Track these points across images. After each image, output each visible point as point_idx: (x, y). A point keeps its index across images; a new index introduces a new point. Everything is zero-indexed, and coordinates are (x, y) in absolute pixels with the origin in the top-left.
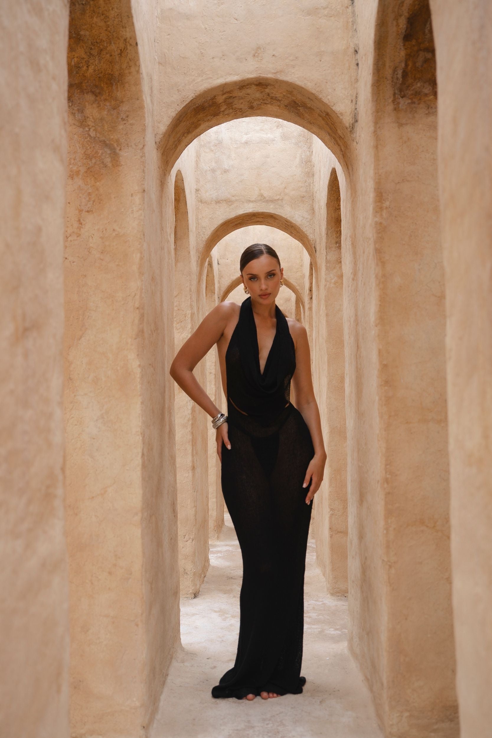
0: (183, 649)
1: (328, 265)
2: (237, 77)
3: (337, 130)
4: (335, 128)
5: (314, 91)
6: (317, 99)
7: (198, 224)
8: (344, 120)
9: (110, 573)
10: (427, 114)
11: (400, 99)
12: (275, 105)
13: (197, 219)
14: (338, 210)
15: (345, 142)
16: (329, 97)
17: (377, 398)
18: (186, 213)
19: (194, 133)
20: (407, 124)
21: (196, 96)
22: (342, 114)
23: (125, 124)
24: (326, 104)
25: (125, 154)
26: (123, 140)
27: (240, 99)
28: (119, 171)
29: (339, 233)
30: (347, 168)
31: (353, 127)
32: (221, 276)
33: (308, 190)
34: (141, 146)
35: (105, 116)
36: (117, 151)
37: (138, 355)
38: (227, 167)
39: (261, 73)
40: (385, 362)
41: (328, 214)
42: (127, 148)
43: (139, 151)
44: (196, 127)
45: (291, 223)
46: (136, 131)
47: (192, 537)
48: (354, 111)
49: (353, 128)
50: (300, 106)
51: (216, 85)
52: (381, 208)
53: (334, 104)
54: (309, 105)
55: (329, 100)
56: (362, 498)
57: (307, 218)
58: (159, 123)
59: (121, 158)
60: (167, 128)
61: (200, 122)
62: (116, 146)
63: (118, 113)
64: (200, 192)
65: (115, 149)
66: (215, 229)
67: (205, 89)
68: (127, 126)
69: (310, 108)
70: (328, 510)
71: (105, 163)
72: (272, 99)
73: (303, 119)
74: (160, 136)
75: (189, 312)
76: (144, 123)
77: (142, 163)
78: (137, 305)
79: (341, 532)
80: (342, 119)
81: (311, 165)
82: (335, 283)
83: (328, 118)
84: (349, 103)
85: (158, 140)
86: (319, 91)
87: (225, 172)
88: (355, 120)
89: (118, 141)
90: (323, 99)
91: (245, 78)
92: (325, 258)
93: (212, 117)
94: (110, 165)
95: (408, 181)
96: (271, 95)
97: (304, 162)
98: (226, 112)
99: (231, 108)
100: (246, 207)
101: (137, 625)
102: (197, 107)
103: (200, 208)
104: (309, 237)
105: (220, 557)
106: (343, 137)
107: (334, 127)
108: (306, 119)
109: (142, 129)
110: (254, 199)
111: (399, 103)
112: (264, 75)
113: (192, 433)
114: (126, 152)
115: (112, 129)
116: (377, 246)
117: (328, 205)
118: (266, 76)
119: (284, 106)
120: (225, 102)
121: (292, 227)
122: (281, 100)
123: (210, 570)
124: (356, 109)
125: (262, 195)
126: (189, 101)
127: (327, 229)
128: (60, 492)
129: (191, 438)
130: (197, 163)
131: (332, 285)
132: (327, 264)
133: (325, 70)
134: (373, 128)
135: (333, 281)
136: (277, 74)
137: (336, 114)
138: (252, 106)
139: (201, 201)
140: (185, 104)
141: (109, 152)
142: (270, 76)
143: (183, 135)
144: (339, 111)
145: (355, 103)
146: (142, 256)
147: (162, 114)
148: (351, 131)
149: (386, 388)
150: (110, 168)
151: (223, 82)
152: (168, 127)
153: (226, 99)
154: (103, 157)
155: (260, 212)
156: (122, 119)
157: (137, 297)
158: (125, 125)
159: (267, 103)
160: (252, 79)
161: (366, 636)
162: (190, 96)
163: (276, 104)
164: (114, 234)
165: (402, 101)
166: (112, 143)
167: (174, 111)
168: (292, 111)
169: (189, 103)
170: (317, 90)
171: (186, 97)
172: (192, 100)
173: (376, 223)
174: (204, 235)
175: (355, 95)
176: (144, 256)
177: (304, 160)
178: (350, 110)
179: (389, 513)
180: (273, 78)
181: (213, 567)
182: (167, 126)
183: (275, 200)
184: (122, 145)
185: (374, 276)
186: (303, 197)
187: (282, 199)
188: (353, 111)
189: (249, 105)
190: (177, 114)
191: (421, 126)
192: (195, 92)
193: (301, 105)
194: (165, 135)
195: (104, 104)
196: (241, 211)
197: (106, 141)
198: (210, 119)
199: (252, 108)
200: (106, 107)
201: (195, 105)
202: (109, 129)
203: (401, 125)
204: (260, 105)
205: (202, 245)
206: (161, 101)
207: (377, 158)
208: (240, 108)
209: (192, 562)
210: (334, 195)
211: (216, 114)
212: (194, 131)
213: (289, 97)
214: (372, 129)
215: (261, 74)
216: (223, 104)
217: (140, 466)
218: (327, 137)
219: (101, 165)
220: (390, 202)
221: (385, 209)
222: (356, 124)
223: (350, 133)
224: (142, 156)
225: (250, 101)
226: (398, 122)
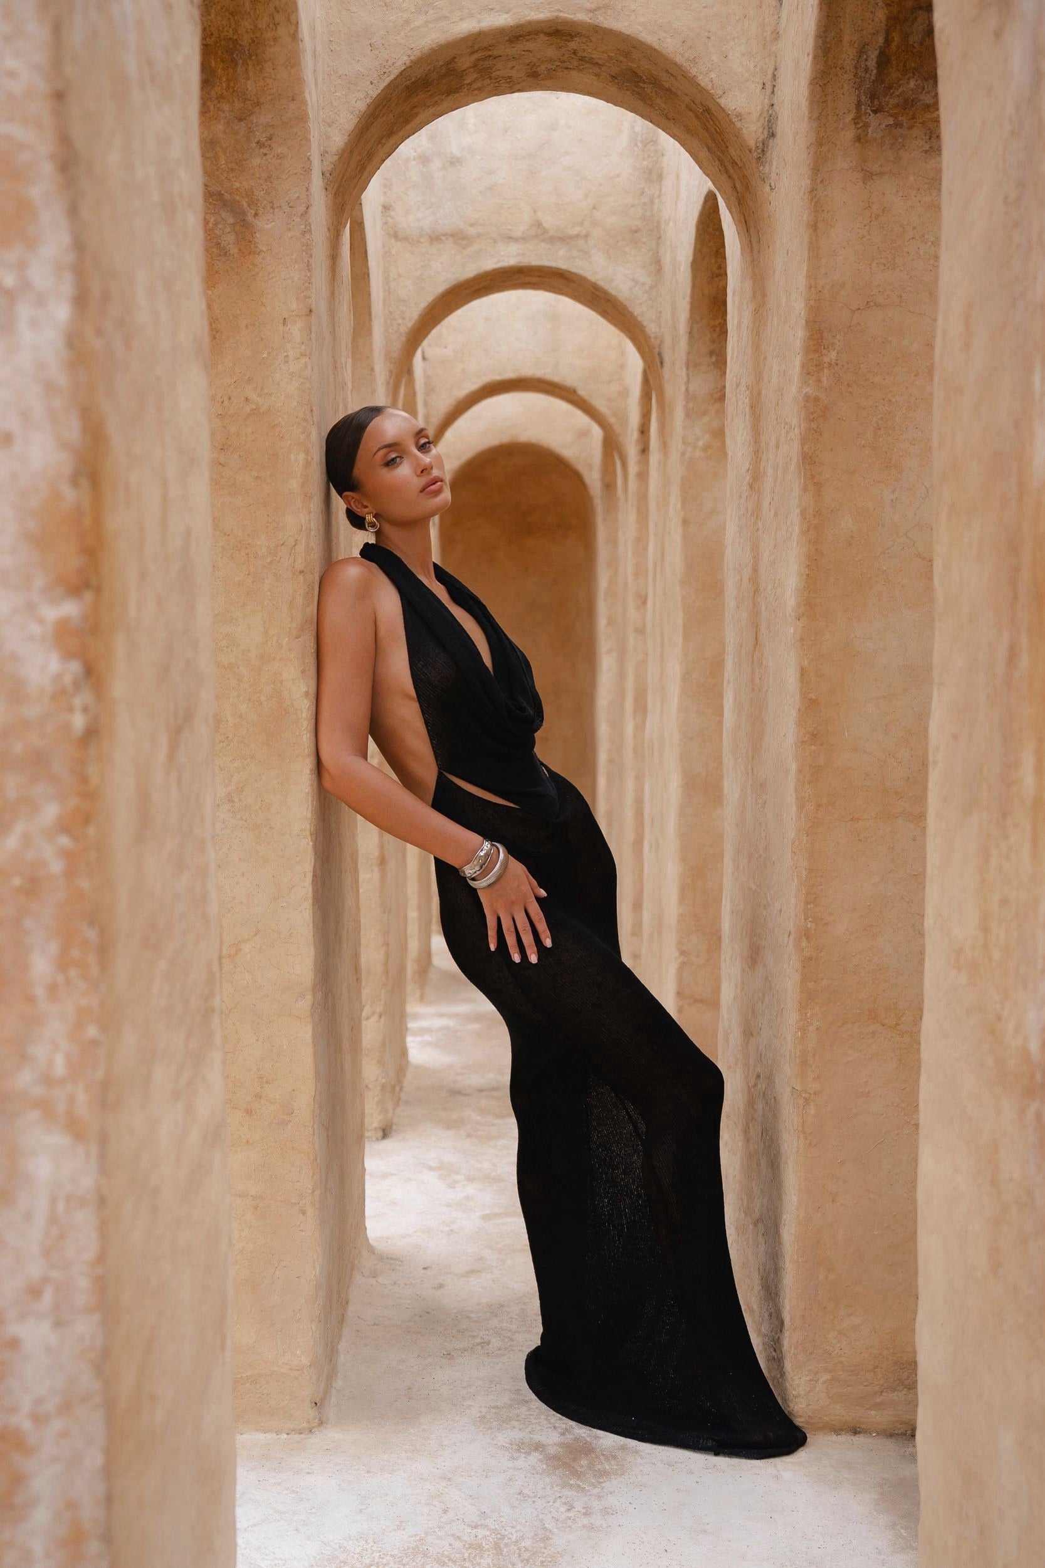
0: (371, 1250)
1: (691, 405)
2: (506, 16)
3: (727, 147)
4: (724, 143)
6: (685, 77)
7: (389, 292)
8: (744, 131)
9: (249, 1112)
10: (926, 152)
11: (870, 115)
12: (589, 73)
13: (387, 280)
15: (744, 176)
16: (713, 75)
17: (794, 767)
19: (401, 134)
20: (882, 174)
21: (412, 62)
22: (739, 118)
23: (265, 154)
24: (707, 91)
25: (267, 226)
26: (262, 193)
27: (509, 59)
28: (253, 264)
29: (720, 331)
30: (746, 231)
31: (764, 148)
32: (430, 390)
33: (648, 214)
34: (302, 208)
35: (220, 135)
36: (250, 218)
39: (561, 9)
40: (813, 696)
41: (694, 286)
42: (272, 211)
43: (298, 220)
45: (606, 293)
46: (289, 172)
47: (378, 1011)
48: (768, 111)
49: (763, 150)
50: (645, 83)
51: (458, 36)
52: (819, 366)
53: (724, 93)
54: (667, 85)
55: (712, 82)
56: (754, 956)
57: (643, 284)
58: (329, 126)
59: (258, 235)
60: (348, 138)
61: (415, 110)
62: (245, 205)
63: (250, 128)
64: (392, 213)
65: (244, 213)
66: (430, 304)
67: (433, 46)
68: (271, 161)
69: (669, 90)
70: (676, 954)
71: (222, 246)
72: (582, 60)
73: (651, 106)
74: (332, 158)
77: (304, 248)
78: (299, 566)
79: (702, 1001)
80: (740, 129)
82: (706, 448)
83: (710, 120)
84: (758, 90)
85: (328, 167)
86: (691, 59)
88: (769, 132)
89: (249, 194)
90: (700, 78)
91: (523, 21)
92: (683, 388)
93: (443, 97)
94: (234, 250)
95: (878, 305)
96: (580, 54)
98: (475, 86)
99: (487, 76)
100: (502, 253)
101: (304, 1213)
102: (414, 83)
103: (394, 252)
104: (647, 330)
105: (429, 1044)
106: (740, 164)
107: (720, 139)
108: (656, 108)
109: (304, 167)
110: (518, 233)
111: (866, 126)
112: (568, 14)
114: (268, 220)
115: (237, 167)
116: (806, 447)
117: (695, 265)
118: (572, 17)
119: (608, 76)
120: (475, 66)
121: (608, 301)
122: (602, 66)
123: (409, 1074)
124: (773, 105)
125: (539, 225)
126: (397, 74)
127: (693, 320)
131: (698, 453)
132: (687, 402)
133: (704, 7)
134: (809, 182)
135: (701, 443)
136: (597, 13)
137: (728, 115)
138: (535, 71)
139: (395, 236)
140: (387, 81)
141: (231, 220)
142: (581, 17)
143: (380, 142)
144: (735, 109)
145: (771, 91)
147: (335, 104)
148: (759, 158)
149: (813, 747)
150: (234, 258)
151: (474, 27)
152: (349, 135)
153: (478, 60)
154: (218, 232)
155: (533, 266)
156: (258, 143)
157: (301, 548)
158: (264, 158)
159: (571, 69)
160: (539, 22)
162: (399, 63)
163: (591, 71)
164: (248, 409)
165: (873, 120)
166: (238, 198)
167: (362, 97)
168: (625, 88)
169: (395, 79)
170: (686, 55)
171: (390, 63)
172: (405, 69)
173: (807, 397)
174: (403, 318)
175: (770, 72)
177: (639, 138)
178: (759, 108)
179: (808, 998)
180: (586, 23)
181: (418, 1068)
182: (347, 134)
183: (572, 238)
184: (259, 205)
185: (798, 511)
186: (636, 231)
187: (586, 236)
188: (766, 109)
189: (529, 71)
190: (369, 106)
191: (912, 178)
192: (409, 52)
193: (647, 81)
194: (341, 154)
195: (218, 108)
196: (490, 264)
197: (223, 194)
198: (440, 100)
199: (534, 75)
200: (222, 115)
201: (409, 80)
202: (230, 165)
203: (869, 176)
204: (554, 70)
205: (397, 345)
206: (332, 73)
207: (814, 251)
208: (509, 77)
209: (379, 1062)
210: (709, 245)
211: (451, 91)
212: (404, 129)
213: (621, 62)
214: (806, 183)
215: (561, 11)
216: (472, 70)
217: (310, 901)
218: (704, 154)
219: (214, 250)
220: (838, 353)
221: (826, 368)
222: (771, 141)
223: (758, 163)
224: (305, 232)
225: (532, 64)
226: (863, 170)
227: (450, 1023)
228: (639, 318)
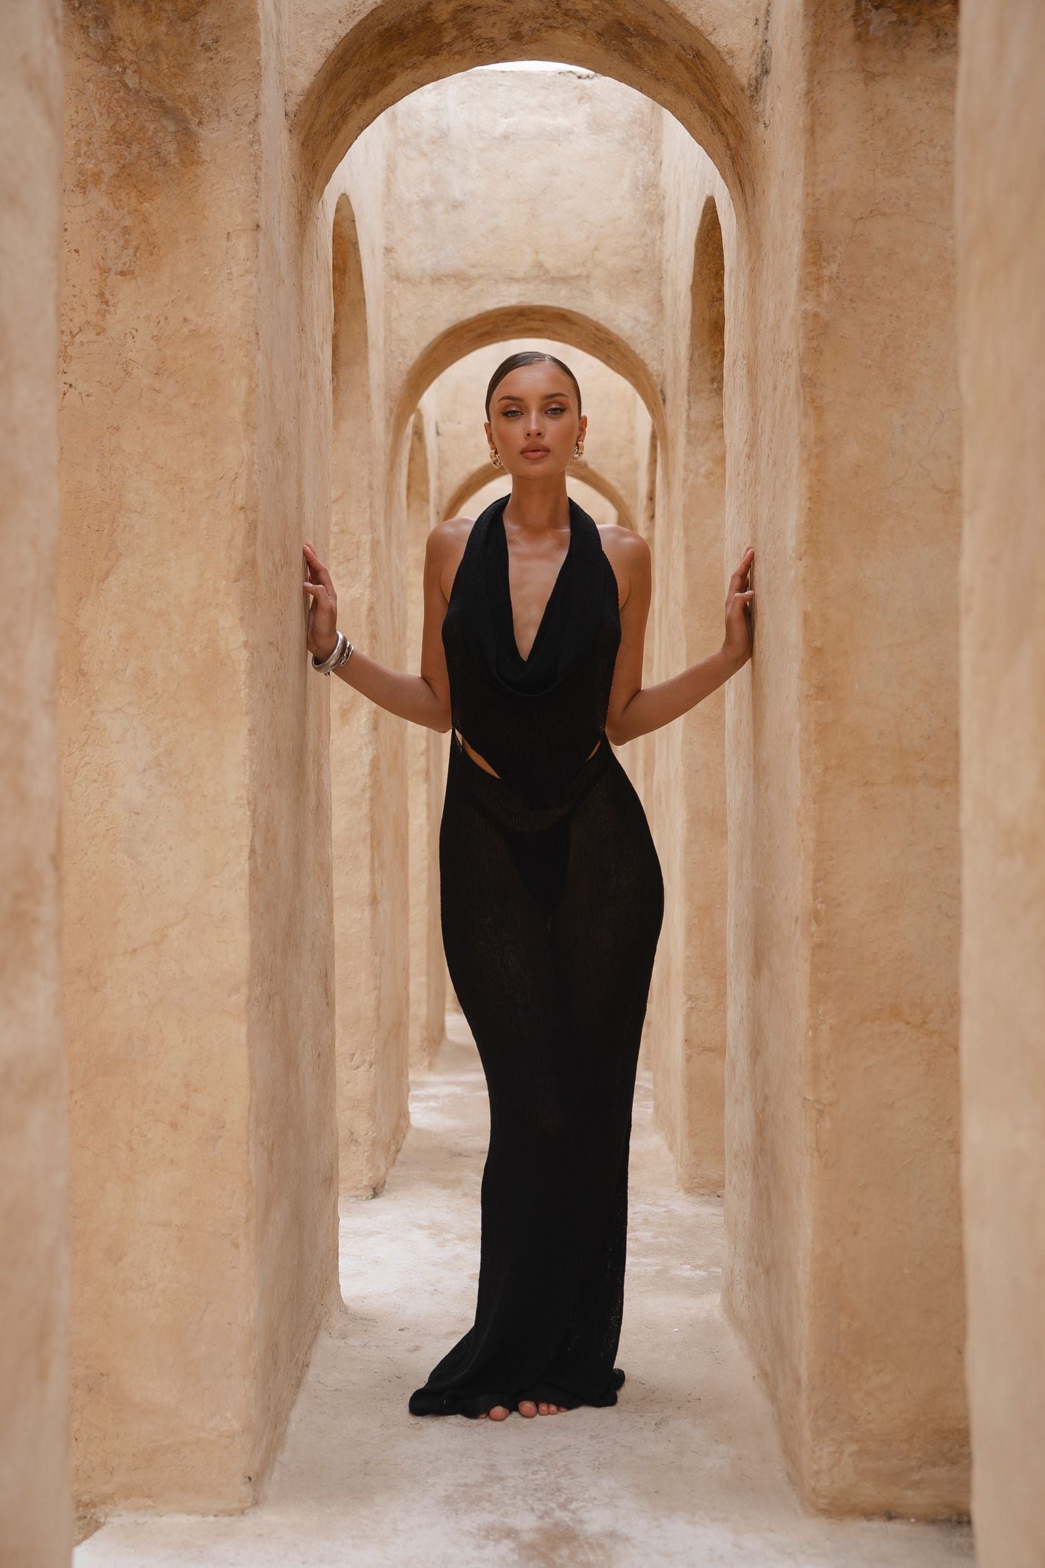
0: (344, 1309)
1: (692, 432)
3: (719, 96)
4: (716, 90)
6: (673, 16)
7: (391, 331)
8: (736, 68)
10: (933, 50)
11: (871, 11)
12: (575, 32)
13: (388, 320)
14: (717, 300)
15: (738, 125)
16: (702, 11)
17: (798, 726)
18: (362, 301)
19: (379, 97)
20: (885, 75)
22: (731, 55)
23: (211, 59)
24: (696, 28)
25: (212, 135)
26: (207, 100)
27: (489, 13)
28: (197, 176)
29: (719, 355)
30: (740, 191)
31: (757, 86)
32: (443, 463)
33: (649, 255)
34: (251, 117)
35: (162, 37)
36: (193, 127)
37: (242, 619)
38: (458, 196)
40: (818, 644)
41: (694, 310)
42: (217, 119)
43: (246, 128)
44: (385, 82)
45: (608, 332)
46: (236, 77)
47: (368, 1059)
48: (761, 47)
49: (756, 88)
50: (632, 36)
52: (818, 280)
53: (715, 29)
54: (654, 33)
55: (701, 18)
56: (759, 963)
57: (645, 323)
58: (295, 65)
59: (201, 144)
60: (315, 78)
61: (392, 70)
62: (189, 113)
63: (195, 30)
64: (395, 255)
65: (186, 121)
66: (431, 343)
68: (217, 66)
69: (657, 40)
70: (683, 999)
71: (162, 155)
72: (567, 15)
73: (641, 68)
74: (296, 99)
75: (366, 538)
76: (258, 58)
77: (252, 159)
78: (240, 502)
79: (711, 1050)
80: (731, 67)
81: (657, 195)
83: (700, 66)
84: (751, 27)
85: (292, 108)
87: (454, 207)
88: (763, 69)
89: (193, 101)
90: (688, 15)
92: (684, 416)
93: (422, 58)
94: (174, 160)
95: (884, 214)
97: (641, 188)
98: (457, 47)
99: (467, 36)
100: (504, 294)
102: (387, 30)
103: (395, 292)
104: (649, 368)
105: (434, 1109)
106: (732, 112)
107: (711, 88)
108: (646, 69)
109: (253, 73)
110: (520, 275)
111: (867, 23)
113: (372, 820)
114: (213, 129)
115: (179, 72)
116: (805, 370)
117: (695, 288)
119: (594, 34)
120: (453, 19)
121: (610, 342)
122: (588, 20)
123: (410, 1136)
124: (766, 41)
125: (540, 266)
126: (368, 13)
127: (693, 346)
128: (47, 912)
129: (368, 830)
130: (389, 184)
131: (700, 480)
132: (689, 429)
134: (804, 84)
135: (703, 470)
137: (719, 53)
138: (518, 32)
139: (398, 277)
140: (357, 20)
141: (172, 128)
143: (354, 102)
144: (726, 46)
145: (765, 26)
146: (253, 385)
147: (301, 43)
148: (752, 96)
149: (820, 702)
150: (174, 169)
152: (316, 76)
153: (456, 11)
154: (158, 141)
155: (535, 306)
156: (203, 46)
157: (242, 481)
158: (210, 63)
159: (555, 27)
161: (763, 1276)
162: (370, 2)
163: (576, 29)
164: (186, 330)
165: (875, 17)
166: (180, 105)
167: (330, 36)
168: (613, 48)
169: (366, 19)
172: (375, 8)
173: (805, 315)
174: (404, 357)
175: (764, 6)
176: (257, 385)
177: (641, 183)
178: (752, 44)
181: (419, 1131)
182: (313, 74)
183: (572, 278)
184: (203, 113)
185: (797, 441)
186: (637, 272)
187: (588, 277)
188: (759, 45)
189: (512, 30)
190: (337, 45)
191: (918, 79)
193: (634, 33)
194: (308, 95)
195: (160, 7)
196: (491, 304)
197: (165, 101)
198: (418, 64)
199: (517, 37)
200: (165, 15)
201: (382, 24)
202: (172, 70)
203: (870, 77)
204: (538, 30)
205: (398, 382)
206: (299, 11)
207: (812, 158)
208: (491, 38)
209: (369, 1114)
210: (709, 266)
211: (432, 51)
212: (381, 93)
213: (607, 12)
214: (802, 85)
216: (450, 24)
217: (247, 879)
218: (696, 115)
219: (153, 159)
220: (839, 266)
221: (826, 281)
222: (765, 78)
223: (751, 102)
224: (253, 142)
225: (514, 21)
226: (864, 71)
227: (458, 1090)
228: (641, 357)
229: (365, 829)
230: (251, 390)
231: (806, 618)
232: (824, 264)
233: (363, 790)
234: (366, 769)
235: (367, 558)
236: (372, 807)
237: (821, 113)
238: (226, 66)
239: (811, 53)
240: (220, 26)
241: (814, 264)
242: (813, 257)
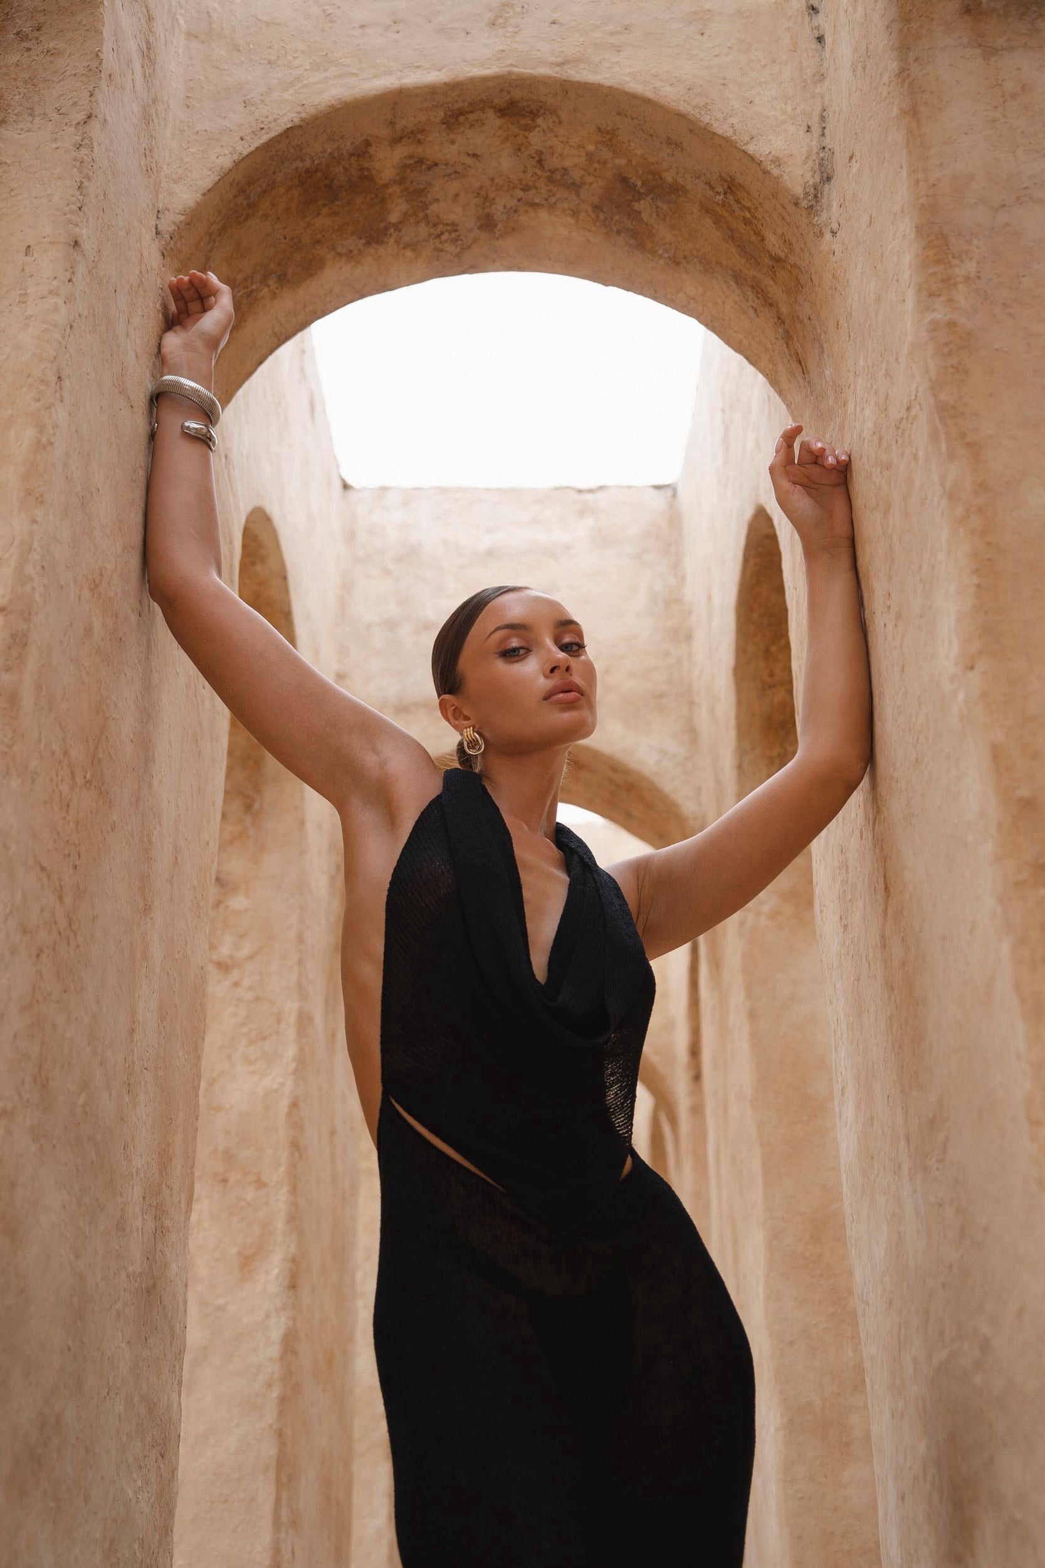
3: (763, 239)
4: (758, 234)
5: (684, 108)
8: (786, 177)
12: (564, 210)
15: (792, 270)
20: (1011, 48)
21: (302, 120)
22: (777, 163)
24: (727, 141)
27: (449, 175)
33: (675, 676)
39: (514, 64)
40: (1024, 792)
42: (30, 118)
43: (72, 130)
44: (311, 268)
48: (818, 153)
49: (816, 196)
50: (640, 196)
51: (371, 93)
53: (752, 138)
54: (669, 178)
55: (733, 127)
58: (176, 183)
61: (319, 251)
67: (333, 102)
68: (35, 58)
69: (674, 190)
72: (551, 179)
74: (172, 218)
80: (779, 178)
83: (735, 205)
84: (801, 133)
85: (166, 227)
88: (823, 175)
90: (714, 125)
91: (461, 77)
93: (360, 243)
95: (1036, 201)
96: (549, 162)
97: (660, 603)
98: (409, 233)
99: (421, 214)
102: (310, 172)
106: (784, 254)
107: (752, 233)
108: (660, 252)
112: (525, 69)
113: (280, 1434)
114: (21, 128)
118: (530, 71)
119: (590, 209)
120: (401, 179)
122: (582, 184)
124: (824, 147)
126: (280, 133)
129: (273, 1452)
133: (716, 56)
136: (565, 67)
137: (760, 164)
138: (489, 215)
140: (265, 138)
142: (542, 71)
144: (770, 153)
145: (821, 133)
146: (44, 440)
147: (188, 160)
148: (811, 207)
151: (392, 84)
152: (204, 191)
153: (405, 165)
156: (18, 34)
159: (538, 204)
160: (485, 79)
162: (286, 119)
163: (566, 205)
169: (278, 140)
171: (270, 119)
172: (291, 127)
175: (816, 114)
178: (804, 150)
180: (551, 77)
186: (661, 696)
188: (815, 152)
189: (480, 211)
192: (299, 109)
193: (643, 189)
194: (193, 217)
198: (355, 252)
199: (487, 224)
201: (302, 160)
203: (991, 52)
204: (516, 211)
206: (186, 129)
207: (917, 140)
208: (453, 224)
211: (374, 235)
213: (605, 162)
214: (891, 69)
216: (396, 189)
222: (826, 186)
223: (810, 214)
225: (483, 193)
229: (269, 1450)
230: (41, 446)
231: (997, 753)
232: (954, 261)
233: (269, 1386)
234: (275, 1350)
235: (291, 1034)
236: (281, 1413)
237: (924, 91)
238: (51, 58)
239: (901, 30)
240: (44, 11)
241: (939, 262)
242: (936, 254)
